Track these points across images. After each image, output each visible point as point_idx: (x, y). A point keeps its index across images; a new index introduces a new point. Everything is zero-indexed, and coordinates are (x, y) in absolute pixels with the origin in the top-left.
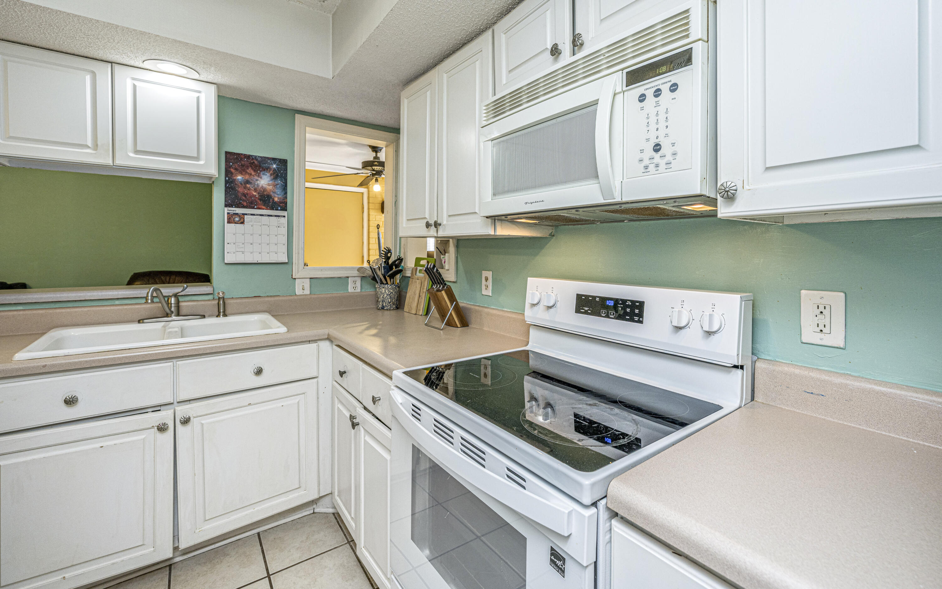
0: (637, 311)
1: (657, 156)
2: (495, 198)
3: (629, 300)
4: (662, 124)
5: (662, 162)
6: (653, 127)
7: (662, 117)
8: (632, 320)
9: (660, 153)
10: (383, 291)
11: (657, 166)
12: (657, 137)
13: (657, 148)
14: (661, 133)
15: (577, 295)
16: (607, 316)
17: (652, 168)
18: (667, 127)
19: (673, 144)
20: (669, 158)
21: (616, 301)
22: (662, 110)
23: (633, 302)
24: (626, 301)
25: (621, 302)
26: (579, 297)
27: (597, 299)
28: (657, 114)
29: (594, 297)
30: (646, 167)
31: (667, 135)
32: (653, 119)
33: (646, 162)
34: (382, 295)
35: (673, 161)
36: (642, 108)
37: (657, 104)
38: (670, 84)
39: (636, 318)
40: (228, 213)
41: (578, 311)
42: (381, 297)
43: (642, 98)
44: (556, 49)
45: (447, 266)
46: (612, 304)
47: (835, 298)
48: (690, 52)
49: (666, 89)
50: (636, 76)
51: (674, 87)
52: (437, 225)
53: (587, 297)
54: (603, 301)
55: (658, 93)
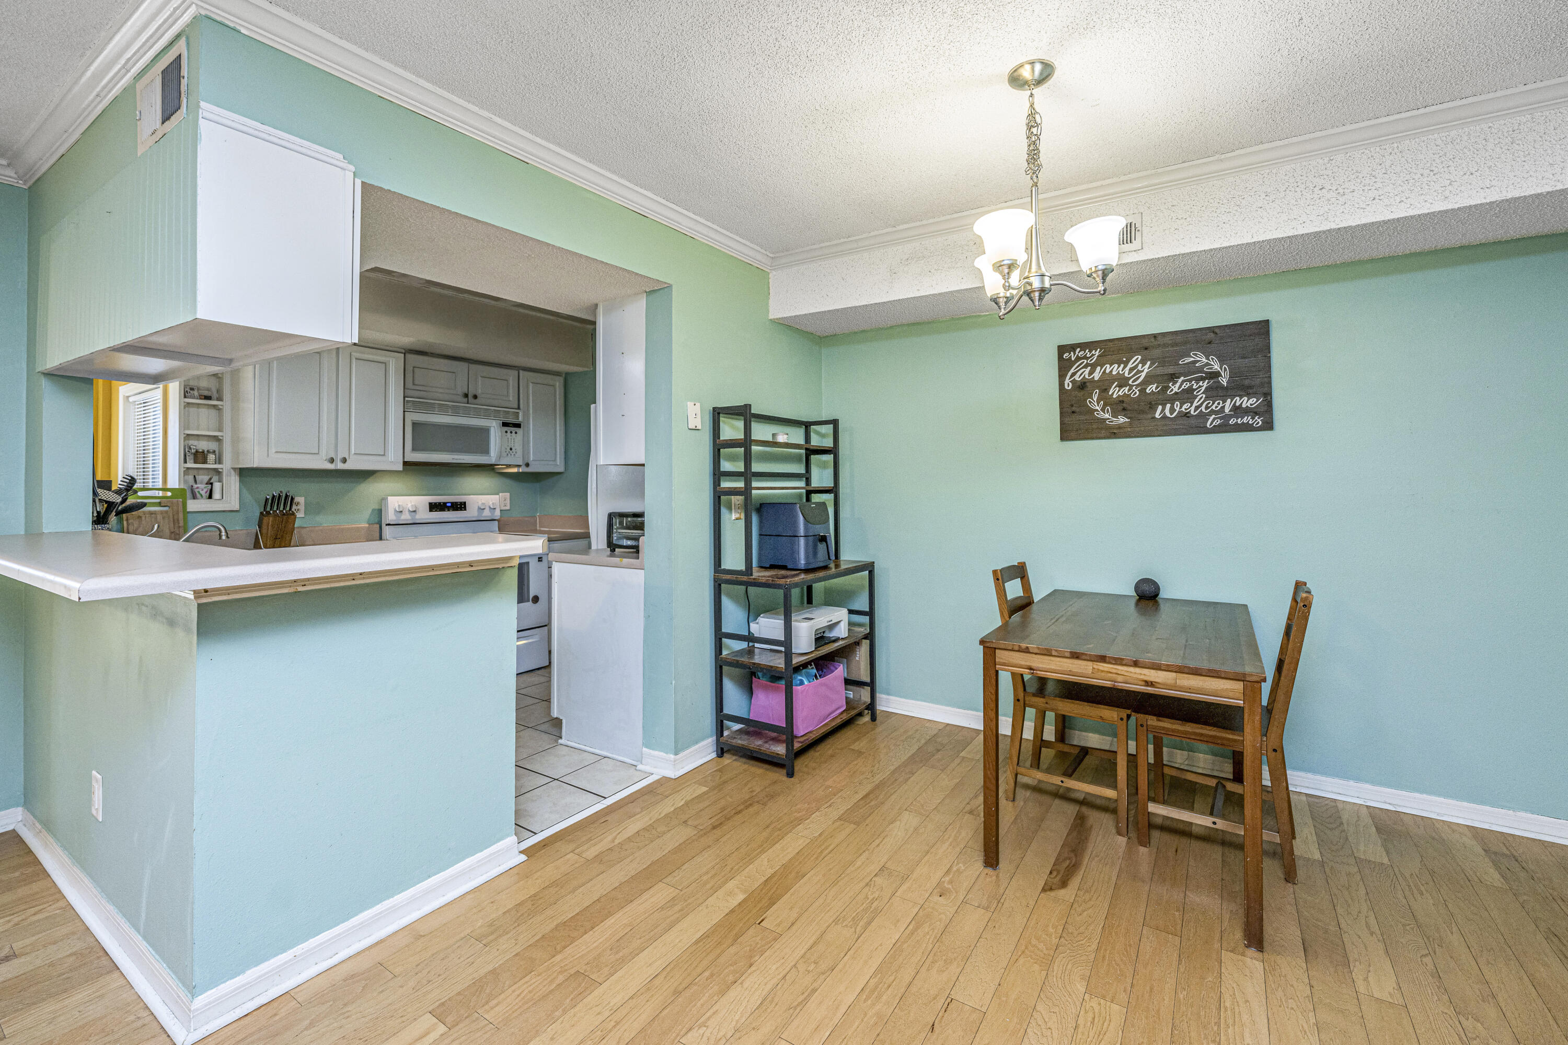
0: (463, 506)
1: (511, 452)
2: (414, 451)
4: (512, 443)
5: (513, 454)
6: (510, 442)
7: (512, 440)
8: (460, 510)
11: (510, 456)
12: (511, 446)
13: (511, 449)
16: (449, 511)
18: (514, 444)
19: (516, 450)
21: (452, 503)
22: (513, 438)
23: (461, 503)
24: (457, 502)
25: (454, 503)
26: (430, 504)
27: (442, 504)
29: (440, 503)
30: (507, 455)
31: (514, 446)
32: (510, 440)
33: (507, 453)
35: (516, 454)
36: (506, 435)
37: (511, 436)
39: (463, 509)
41: (431, 511)
43: (506, 432)
44: (466, 396)
45: (216, 495)
46: (449, 505)
47: (508, 495)
48: (520, 424)
49: (514, 432)
50: (505, 424)
51: (516, 433)
52: (344, 460)
53: (435, 503)
54: (445, 504)
55: (511, 432)
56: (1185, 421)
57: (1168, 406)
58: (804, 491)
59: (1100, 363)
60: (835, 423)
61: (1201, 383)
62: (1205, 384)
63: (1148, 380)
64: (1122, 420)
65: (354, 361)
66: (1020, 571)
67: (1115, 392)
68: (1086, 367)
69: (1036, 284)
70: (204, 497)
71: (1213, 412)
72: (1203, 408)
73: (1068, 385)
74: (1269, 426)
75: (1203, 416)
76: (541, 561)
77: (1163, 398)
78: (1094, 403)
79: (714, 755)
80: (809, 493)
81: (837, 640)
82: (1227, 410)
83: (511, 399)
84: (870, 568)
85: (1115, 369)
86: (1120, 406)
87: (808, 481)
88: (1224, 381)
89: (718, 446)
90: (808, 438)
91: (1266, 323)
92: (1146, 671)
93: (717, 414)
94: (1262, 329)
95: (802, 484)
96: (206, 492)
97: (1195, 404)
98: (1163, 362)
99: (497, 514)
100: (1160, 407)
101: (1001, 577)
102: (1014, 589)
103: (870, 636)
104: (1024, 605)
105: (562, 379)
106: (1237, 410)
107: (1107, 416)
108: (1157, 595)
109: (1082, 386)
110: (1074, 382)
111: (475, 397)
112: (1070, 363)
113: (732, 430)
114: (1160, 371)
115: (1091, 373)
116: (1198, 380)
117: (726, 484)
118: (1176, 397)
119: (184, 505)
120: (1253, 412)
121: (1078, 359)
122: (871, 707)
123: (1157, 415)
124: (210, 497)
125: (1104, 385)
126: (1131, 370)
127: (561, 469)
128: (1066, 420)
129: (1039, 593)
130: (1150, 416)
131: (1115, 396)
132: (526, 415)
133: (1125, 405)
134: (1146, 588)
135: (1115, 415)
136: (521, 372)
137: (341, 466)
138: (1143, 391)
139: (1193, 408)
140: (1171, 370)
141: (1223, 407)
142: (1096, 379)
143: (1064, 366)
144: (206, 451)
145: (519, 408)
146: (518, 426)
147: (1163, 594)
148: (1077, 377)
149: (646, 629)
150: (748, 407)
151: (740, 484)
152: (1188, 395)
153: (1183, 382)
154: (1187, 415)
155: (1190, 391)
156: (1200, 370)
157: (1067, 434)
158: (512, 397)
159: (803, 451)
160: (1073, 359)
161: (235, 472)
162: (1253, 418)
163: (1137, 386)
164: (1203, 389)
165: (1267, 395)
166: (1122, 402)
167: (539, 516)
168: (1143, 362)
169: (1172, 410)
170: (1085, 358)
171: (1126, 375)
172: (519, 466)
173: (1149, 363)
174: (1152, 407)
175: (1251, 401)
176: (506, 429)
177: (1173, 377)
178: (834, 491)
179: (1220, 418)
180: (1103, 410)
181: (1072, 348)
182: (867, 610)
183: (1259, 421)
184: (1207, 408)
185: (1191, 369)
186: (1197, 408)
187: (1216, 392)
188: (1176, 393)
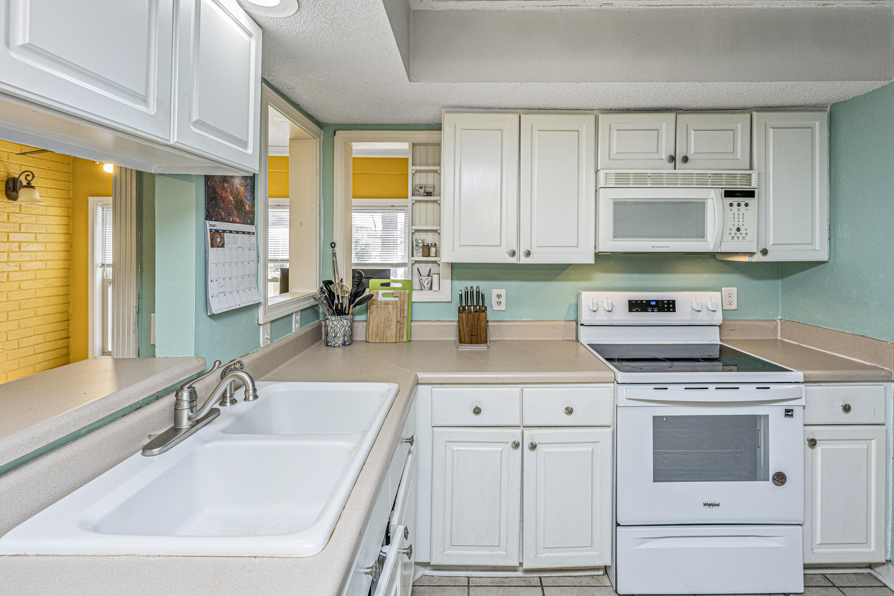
0: (671, 306)
1: (738, 233)
2: (615, 239)
3: (666, 300)
4: (741, 220)
5: (741, 237)
6: (736, 220)
7: (741, 216)
8: (669, 311)
9: (740, 232)
10: (345, 324)
11: (738, 238)
12: (739, 225)
13: (738, 230)
14: (741, 223)
15: (629, 301)
16: (653, 311)
17: (736, 238)
18: (743, 221)
19: (746, 230)
20: (744, 235)
21: (657, 301)
22: (741, 213)
23: (668, 301)
24: (664, 301)
25: (660, 302)
26: (630, 302)
27: (644, 302)
28: (739, 214)
29: (642, 301)
30: (733, 237)
31: (743, 225)
32: (736, 216)
33: (733, 235)
34: (344, 328)
35: (746, 237)
36: (731, 210)
37: (739, 210)
38: (745, 203)
39: (671, 310)
40: (211, 230)
41: (630, 310)
42: (342, 331)
43: (731, 205)
44: (672, 159)
45: (435, 287)
46: (654, 303)
47: (734, 290)
48: (753, 192)
49: (743, 204)
50: (729, 194)
51: (747, 205)
52: (528, 254)
53: (636, 301)
54: (648, 302)
55: (739, 205)
65: (536, 133)
70: (427, 288)
76: (792, 416)
83: (739, 157)
96: (428, 284)
99: (718, 318)
105: (825, 116)
111: (685, 159)
119: (410, 296)
124: (431, 289)
127: (824, 256)
132: (763, 177)
136: (755, 114)
137: (524, 260)
144: (430, 244)
145: (751, 168)
146: (751, 194)
158: (741, 153)
161: (448, 265)
167: (781, 320)
172: (752, 254)
176: (731, 200)
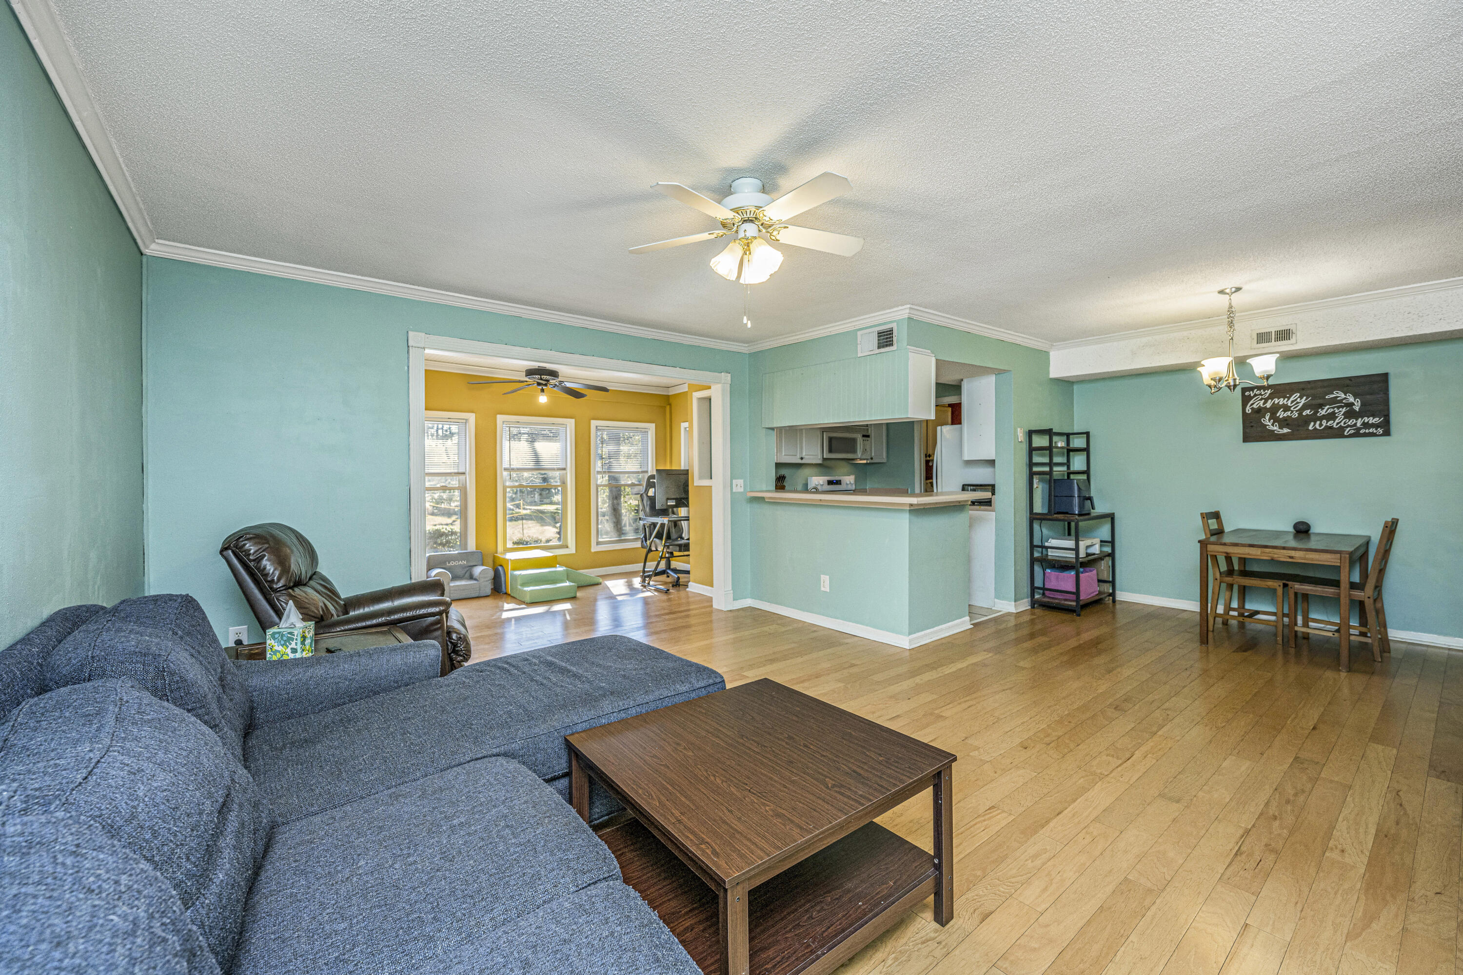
5: (866, 453)
13: (866, 450)
16: (834, 485)
21: (836, 480)
23: (839, 480)
26: (827, 481)
41: (827, 485)
43: (864, 440)
49: (867, 440)
50: (864, 436)
52: (803, 458)
53: (830, 481)
54: (833, 481)
56: (1330, 431)
57: (1318, 422)
58: (1066, 473)
59: (1271, 397)
60: (1088, 434)
61: (1341, 409)
62: (1344, 410)
63: (1305, 407)
64: (1286, 430)
66: (1216, 515)
67: (1281, 414)
68: (1261, 399)
69: (1232, 384)
71: (1349, 426)
72: (1342, 424)
73: (1248, 410)
74: (1387, 433)
75: (1342, 429)
77: (1314, 418)
78: (1267, 421)
79: (1030, 607)
80: (1069, 474)
81: (1094, 554)
82: (1359, 425)
84: (1111, 517)
85: (1282, 401)
86: (1284, 423)
87: (1068, 468)
88: (1357, 408)
89: (1032, 450)
90: (1068, 443)
91: (1386, 375)
92: (1290, 552)
93: (1030, 433)
94: (1383, 379)
95: (1064, 468)
97: (1337, 421)
98: (1314, 397)
100: (1312, 424)
101: (1206, 516)
102: (1213, 524)
103: (1112, 555)
104: (1220, 532)
106: (1366, 425)
107: (1275, 428)
108: (1308, 530)
109: (1259, 412)
110: (1252, 409)
112: (1250, 398)
113: (1040, 441)
114: (1315, 402)
115: (1264, 404)
116: (1338, 408)
117: (1035, 469)
118: (1323, 417)
120: (1376, 426)
121: (1255, 395)
122: (1113, 594)
123: (1311, 428)
125: (1274, 410)
126: (1292, 402)
127: (884, 461)
128: (1247, 431)
129: (1227, 528)
130: (1306, 428)
131: (1281, 417)
133: (1288, 422)
134: (1302, 527)
135: (1281, 428)
137: (800, 462)
138: (1300, 414)
139: (1335, 424)
140: (1321, 401)
141: (1356, 423)
142: (1268, 407)
143: (1245, 400)
146: (869, 436)
147: (1312, 531)
148: (1255, 406)
149: (996, 541)
150: (1051, 430)
151: (1047, 469)
152: (1332, 416)
153: (1328, 409)
154: (1331, 428)
155: (1334, 413)
156: (1341, 401)
157: (1247, 439)
159: (1066, 450)
160: (1252, 395)
162: (1376, 429)
163: (1297, 411)
164: (1342, 413)
165: (1387, 417)
166: (1286, 420)
168: (1301, 397)
169: (1321, 425)
170: (1260, 394)
171: (1289, 405)
172: (868, 459)
173: (1305, 398)
174: (1307, 423)
175: (1375, 420)
176: (865, 438)
177: (1321, 406)
178: (1087, 472)
179: (1354, 429)
180: (1273, 425)
181: (1251, 389)
182: (1110, 540)
183: (1380, 431)
184: (1345, 423)
185: (1334, 401)
186: (1338, 424)
187: (1351, 414)
188: (1323, 415)
